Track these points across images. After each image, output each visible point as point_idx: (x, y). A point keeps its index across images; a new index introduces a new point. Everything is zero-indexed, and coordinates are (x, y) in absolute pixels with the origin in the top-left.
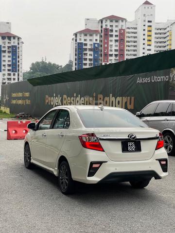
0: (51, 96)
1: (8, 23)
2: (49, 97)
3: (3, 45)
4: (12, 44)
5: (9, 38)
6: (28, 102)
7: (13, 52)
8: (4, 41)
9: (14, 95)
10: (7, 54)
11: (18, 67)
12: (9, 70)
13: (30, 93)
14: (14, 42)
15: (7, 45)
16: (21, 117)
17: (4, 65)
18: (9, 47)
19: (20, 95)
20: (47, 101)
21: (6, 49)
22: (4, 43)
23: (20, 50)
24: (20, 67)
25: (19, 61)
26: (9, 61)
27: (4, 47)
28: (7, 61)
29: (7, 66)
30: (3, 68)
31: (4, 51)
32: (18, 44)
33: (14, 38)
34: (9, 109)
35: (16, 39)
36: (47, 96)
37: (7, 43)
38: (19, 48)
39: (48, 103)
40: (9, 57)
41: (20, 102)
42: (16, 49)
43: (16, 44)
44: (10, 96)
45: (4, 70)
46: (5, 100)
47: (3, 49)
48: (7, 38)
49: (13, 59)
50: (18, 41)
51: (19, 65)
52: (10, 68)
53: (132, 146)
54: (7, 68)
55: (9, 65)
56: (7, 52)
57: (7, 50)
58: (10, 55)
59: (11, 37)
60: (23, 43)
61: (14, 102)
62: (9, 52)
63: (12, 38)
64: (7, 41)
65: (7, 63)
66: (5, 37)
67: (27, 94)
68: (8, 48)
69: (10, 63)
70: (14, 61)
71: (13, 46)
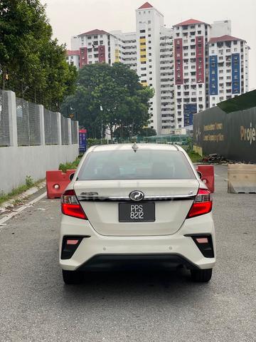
0: (247, 127)
1: (226, 22)
2: (245, 128)
3: (219, 55)
4: (233, 52)
5: (228, 44)
6: (221, 137)
7: (233, 63)
8: (221, 49)
9: (206, 128)
10: (225, 68)
11: (242, 85)
12: (228, 91)
13: (223, 124)
14: (235, 49)
15: (225, 54)
16: (210, 160)
17: (221, 85)
18: (228, 57)
19: (212, 127)
20: (242, 136)
21: (224, 60)
22: (221, 52)
23: (244, 60)
24: (245, 85)
25: (242, 77)
26: (228, 78)
27: (221, 58)
28: (225, 78)
29: (225, 85)
30: (220, 88)
31: (221, 64)
32: (242, 50)
33: (235, 43)
34: (201, 149)
35: (239, 43)
36: (242, 128)
37: (225, 51)
38: (242, 56)
39: (243, 138)
40: (228, 71)
41: (212, 138)
42: (238, 59)
43: (239, 51)
44: (202, 130)
45: (221, 91)
46: (197, 136)
47: (219, 61)
48: (224, 44)
49: (233, 74)
50: (242, 46)
51: (243, 82)
52: (230, 88)
53: (138, 211)
54: (226, 88)
55: (228, 84)
56: (225, 64)
57: (225, 62)
58: (230, 68)
59: (230, 42)
60: (249, 48)
61: (206, 138)
62: (228, 64)
63: (232, 43)
64: (225, 48)
65: (225, 81)
66: (222, 43)
67: (220, 126)
68: (227, 59)
69: (230, 81)
70: (236, 77)
71: (234, 55)
